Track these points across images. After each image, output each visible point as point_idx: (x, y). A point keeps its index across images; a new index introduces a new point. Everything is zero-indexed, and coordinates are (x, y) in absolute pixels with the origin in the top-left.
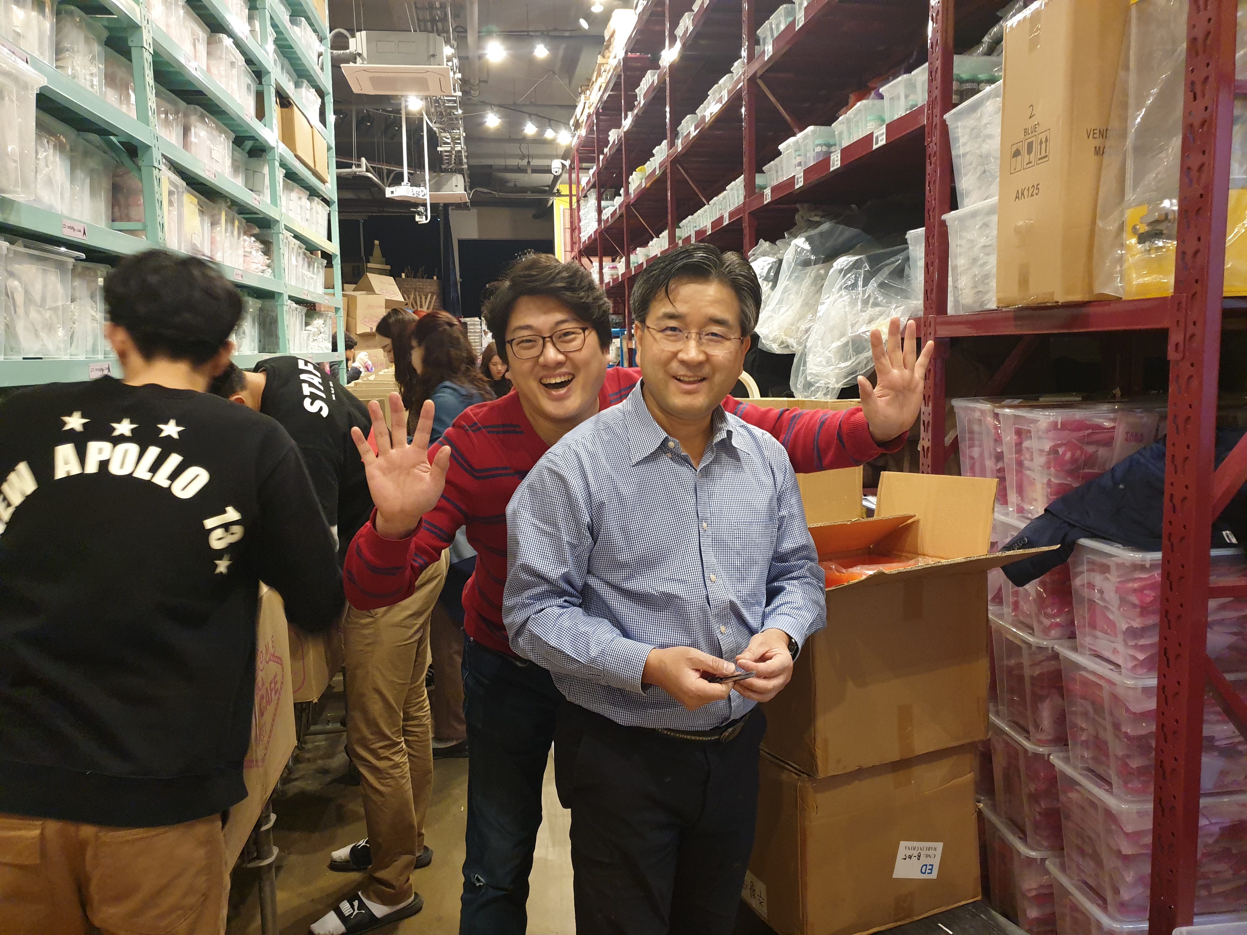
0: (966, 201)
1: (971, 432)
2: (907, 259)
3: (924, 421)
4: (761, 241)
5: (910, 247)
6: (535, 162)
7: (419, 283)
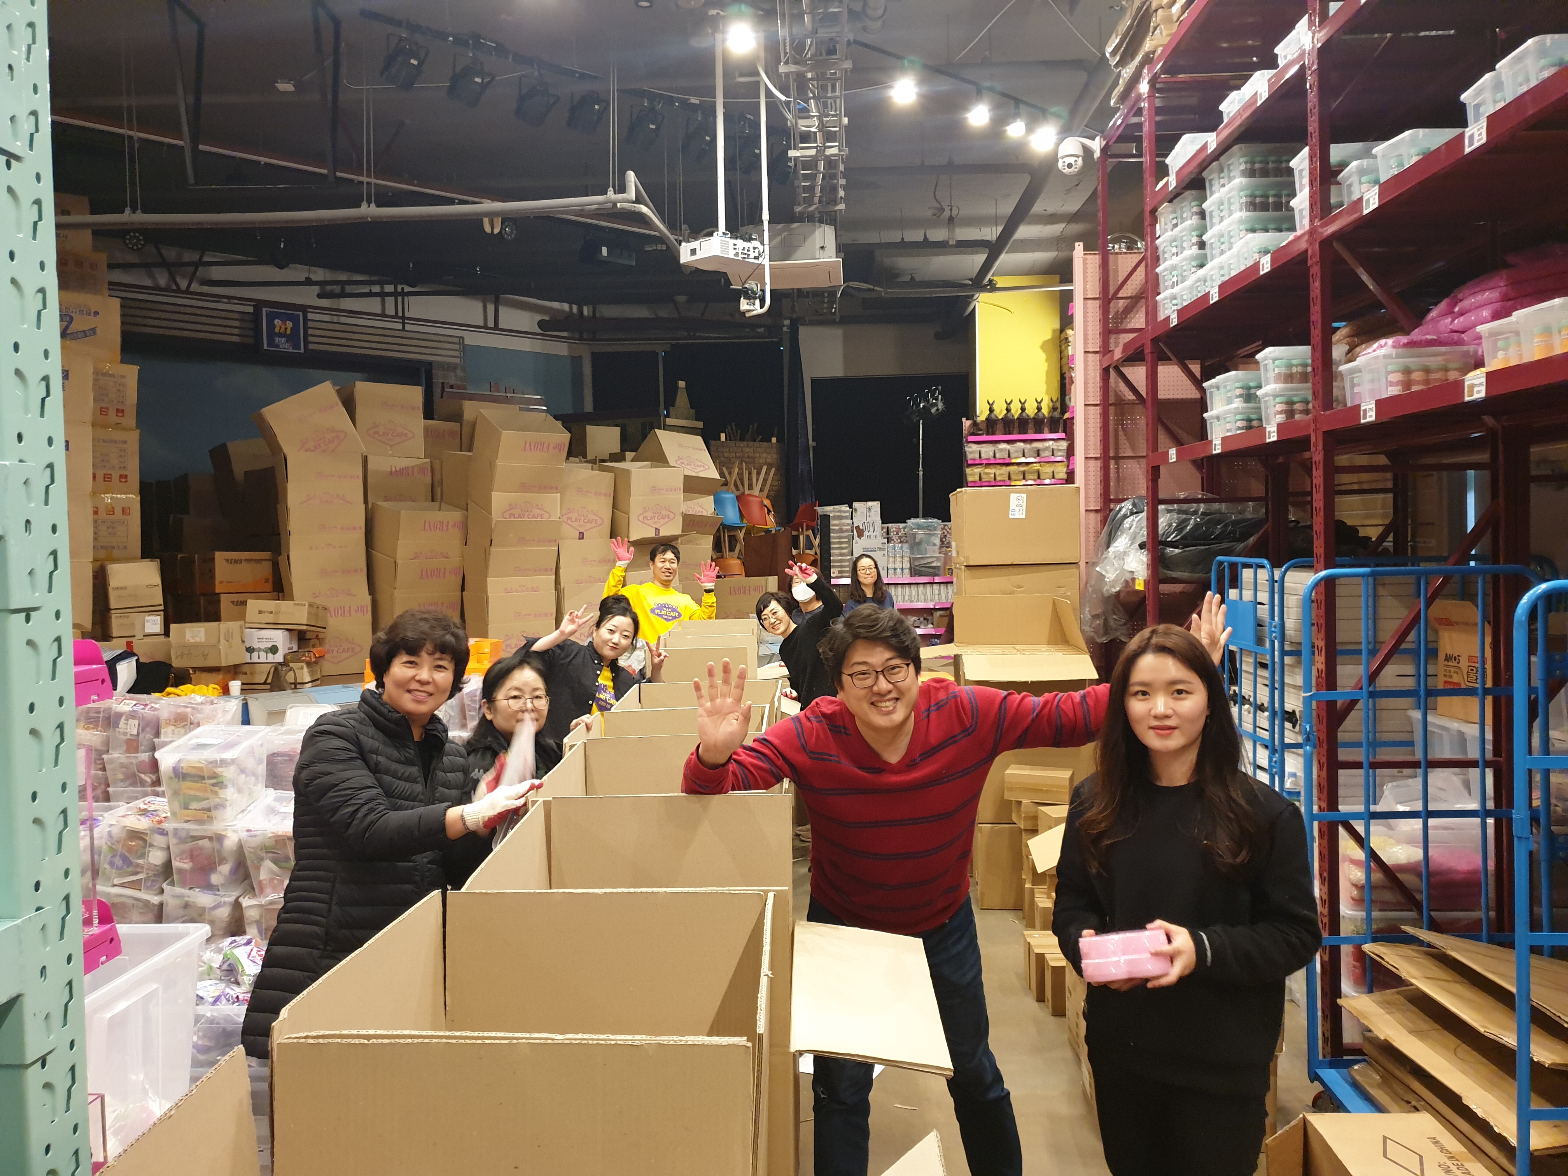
7: (748, 448)
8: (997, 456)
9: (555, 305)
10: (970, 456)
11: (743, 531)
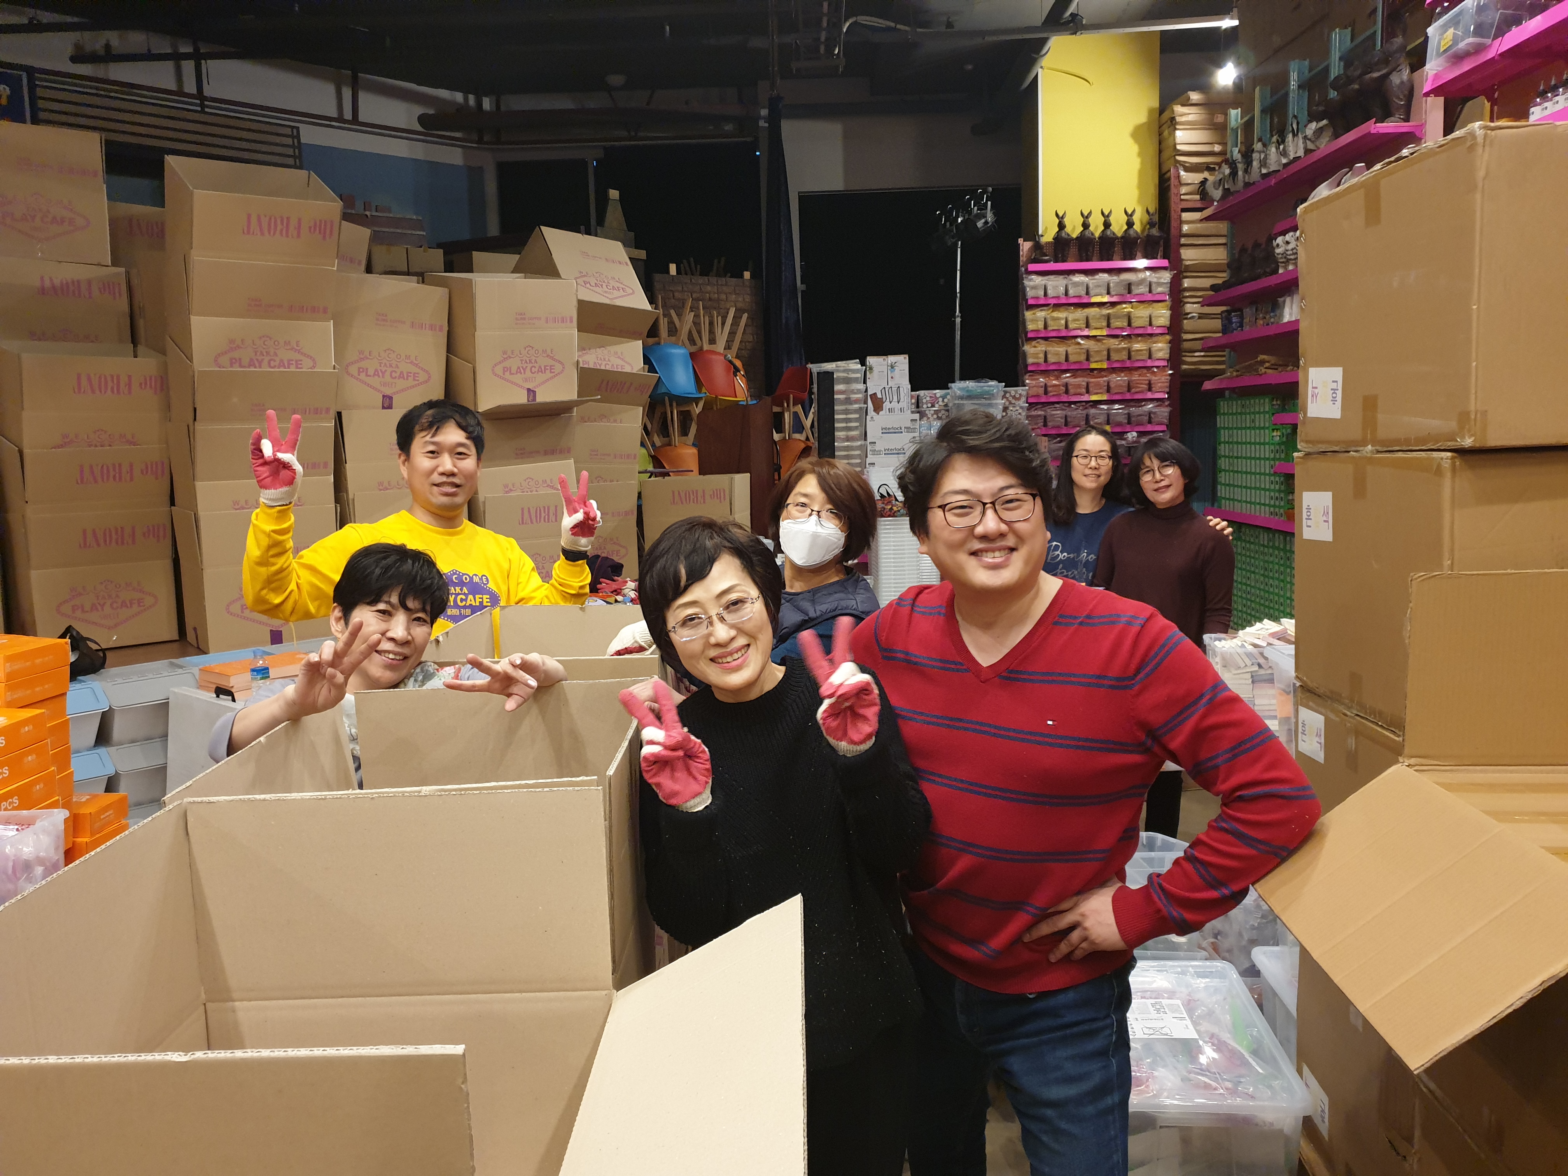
7: (711, 286)
8: (1071, 292)
9: (444, 93)
10: (1030, 293)
11: (701, 404)
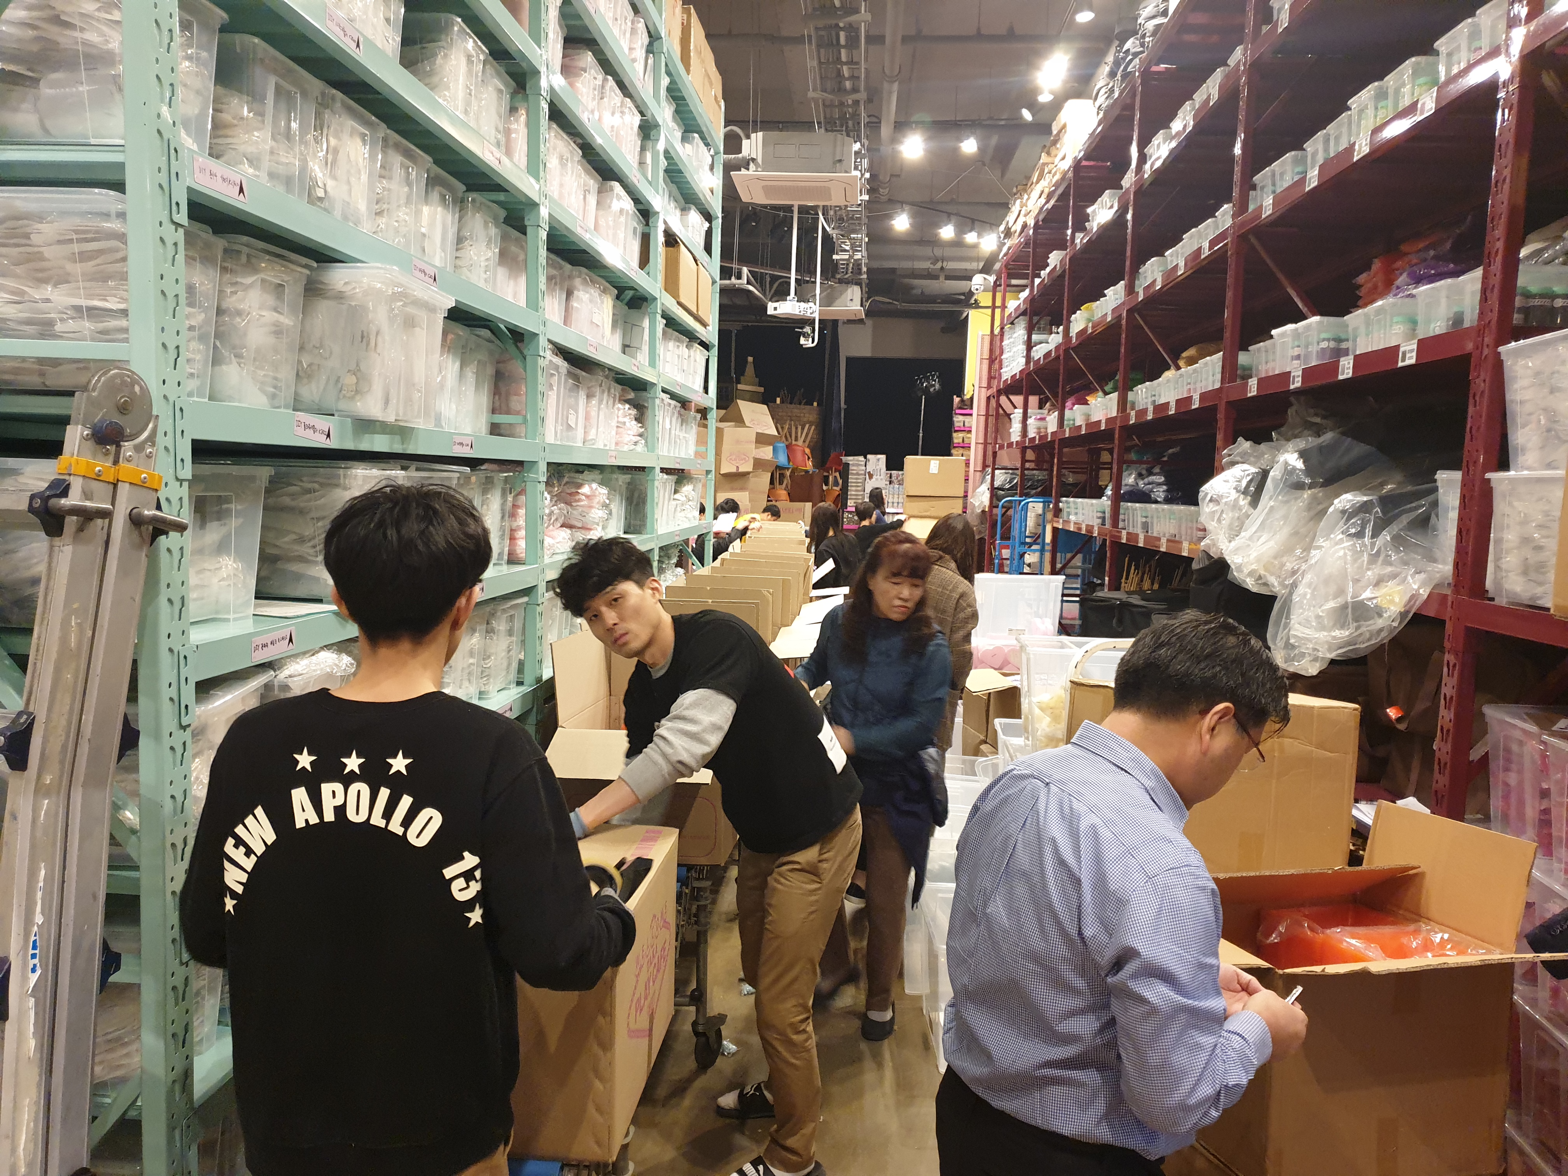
0: (1521, 459)
1: (1508, 750)
2: (1435, 504)
3: (1445, 694)
4: (1240, 439)
5: (1441, 491)
6: (951, 265)
7: (796, 410)
10: (956, 424)
11: (790, 471)
